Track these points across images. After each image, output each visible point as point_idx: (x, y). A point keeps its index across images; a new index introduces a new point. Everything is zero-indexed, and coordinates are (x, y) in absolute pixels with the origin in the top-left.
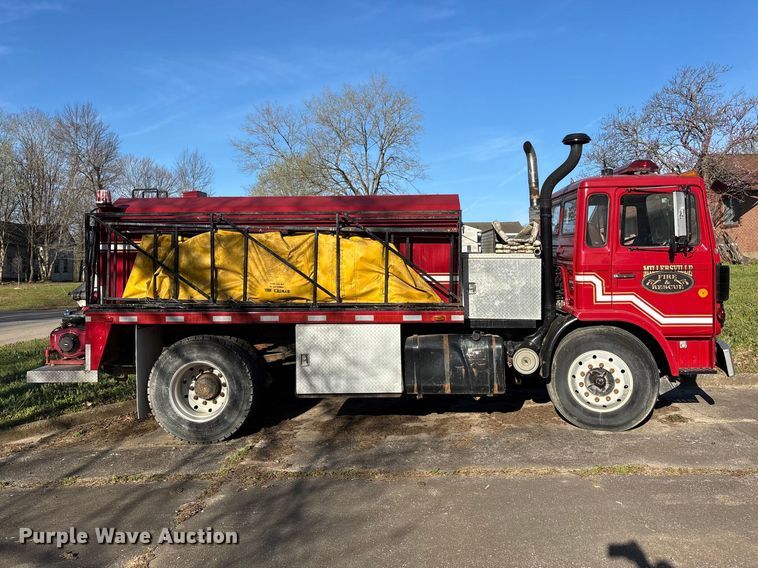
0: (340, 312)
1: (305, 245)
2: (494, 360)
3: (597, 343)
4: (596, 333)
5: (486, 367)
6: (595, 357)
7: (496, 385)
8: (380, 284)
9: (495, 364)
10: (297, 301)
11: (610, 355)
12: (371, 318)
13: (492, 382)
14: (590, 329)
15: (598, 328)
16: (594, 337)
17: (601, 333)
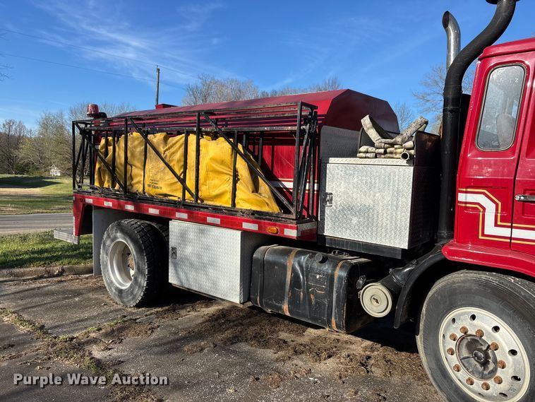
0: (198, 211)
1: (178, 145)
2: (335, 289)
3: (478, 298)
4: (479, 282)
5: (325, 296)
6: (473, 317)
7: (333, 321)
8: (229, 187)
9: (335, 295)
10: (171, 198)
11: (497, 321)
12: (218, 221)
13: (330, 316)
14: (472, 275)
15: (484, 276)
16: (475, 287)
17: (486, 284)
